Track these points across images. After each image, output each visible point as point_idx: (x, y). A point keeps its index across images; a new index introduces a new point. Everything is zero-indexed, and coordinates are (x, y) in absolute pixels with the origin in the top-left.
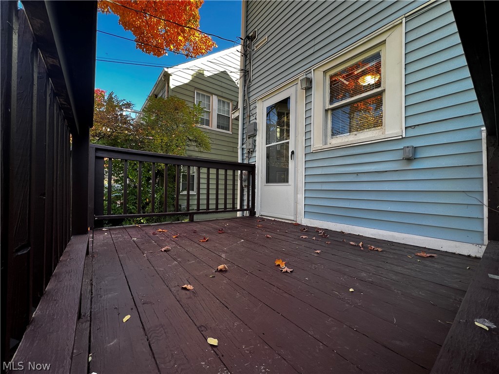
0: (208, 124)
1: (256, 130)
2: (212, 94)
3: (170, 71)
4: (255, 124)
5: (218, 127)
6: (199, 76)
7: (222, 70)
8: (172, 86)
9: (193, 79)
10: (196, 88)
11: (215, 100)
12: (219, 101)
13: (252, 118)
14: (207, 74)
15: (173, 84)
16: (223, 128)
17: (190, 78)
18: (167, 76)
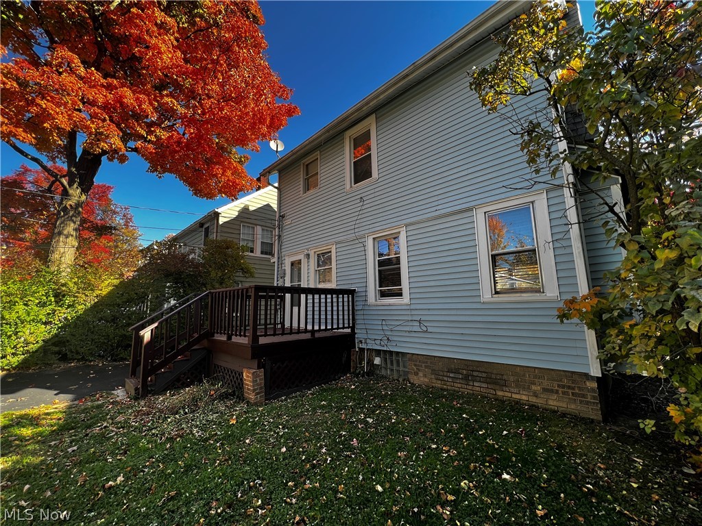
0: (252, 252)
1: (285, 274)
2: (256, 225)
3: (219, 210)
4: (285, 270)
5: (262, 253)
6: (245, 211)
7: (265, 203)
8: (221, 223)
9: (239, 214)
10: (242, 222)
11: (259, 230)
12: (263, 230)
13: (283, 265)
14: (251, 208)
15: (222, 220)
16: (266, 253)
17: (237, 214)
18: (217, 215)
